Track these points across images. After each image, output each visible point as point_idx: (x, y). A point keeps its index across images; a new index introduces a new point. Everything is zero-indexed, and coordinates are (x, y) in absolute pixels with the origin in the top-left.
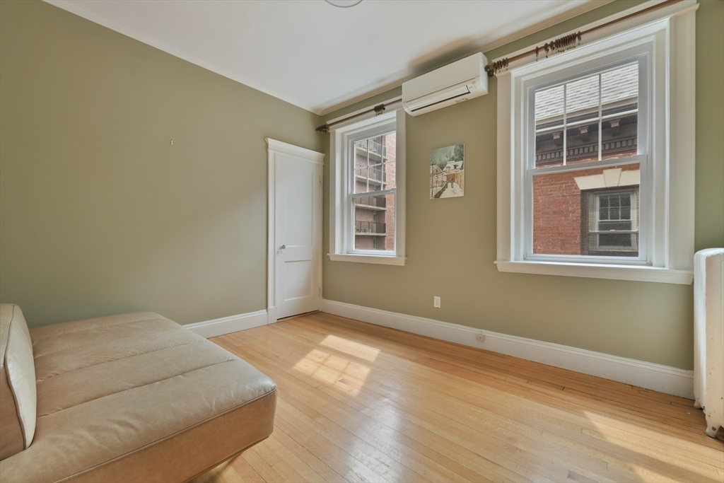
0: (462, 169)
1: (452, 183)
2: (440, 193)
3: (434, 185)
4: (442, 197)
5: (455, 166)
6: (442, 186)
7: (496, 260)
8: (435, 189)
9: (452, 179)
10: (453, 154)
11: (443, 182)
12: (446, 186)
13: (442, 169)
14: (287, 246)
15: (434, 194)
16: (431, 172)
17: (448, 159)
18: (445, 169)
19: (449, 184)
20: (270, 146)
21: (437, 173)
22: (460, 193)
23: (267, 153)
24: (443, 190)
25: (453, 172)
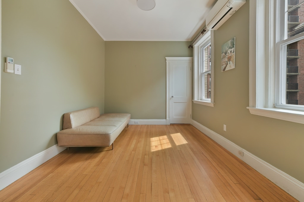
0: (233, 53)
1: (230, 61)
2: (225, 68)
3: (223, 64)
4: (226, 70)
5: (231, 51)
6: (225, 64)
7: (248, 106)
8: (223, 66)
9: (229, 59)
10: (230, 45)
11: (226, 61)
12: (227, 64)
13: (226, 54)
14: (174, 96)
15: (223, 69)
16: (222, 57)
17: (228, 48)
18: (227, 55)
19: (229, 62)
20: (167, 60)
21: (224, 57)
22: (233, 67)
23: (166, 62)
24: (226, 66)
25: (230, 55)
